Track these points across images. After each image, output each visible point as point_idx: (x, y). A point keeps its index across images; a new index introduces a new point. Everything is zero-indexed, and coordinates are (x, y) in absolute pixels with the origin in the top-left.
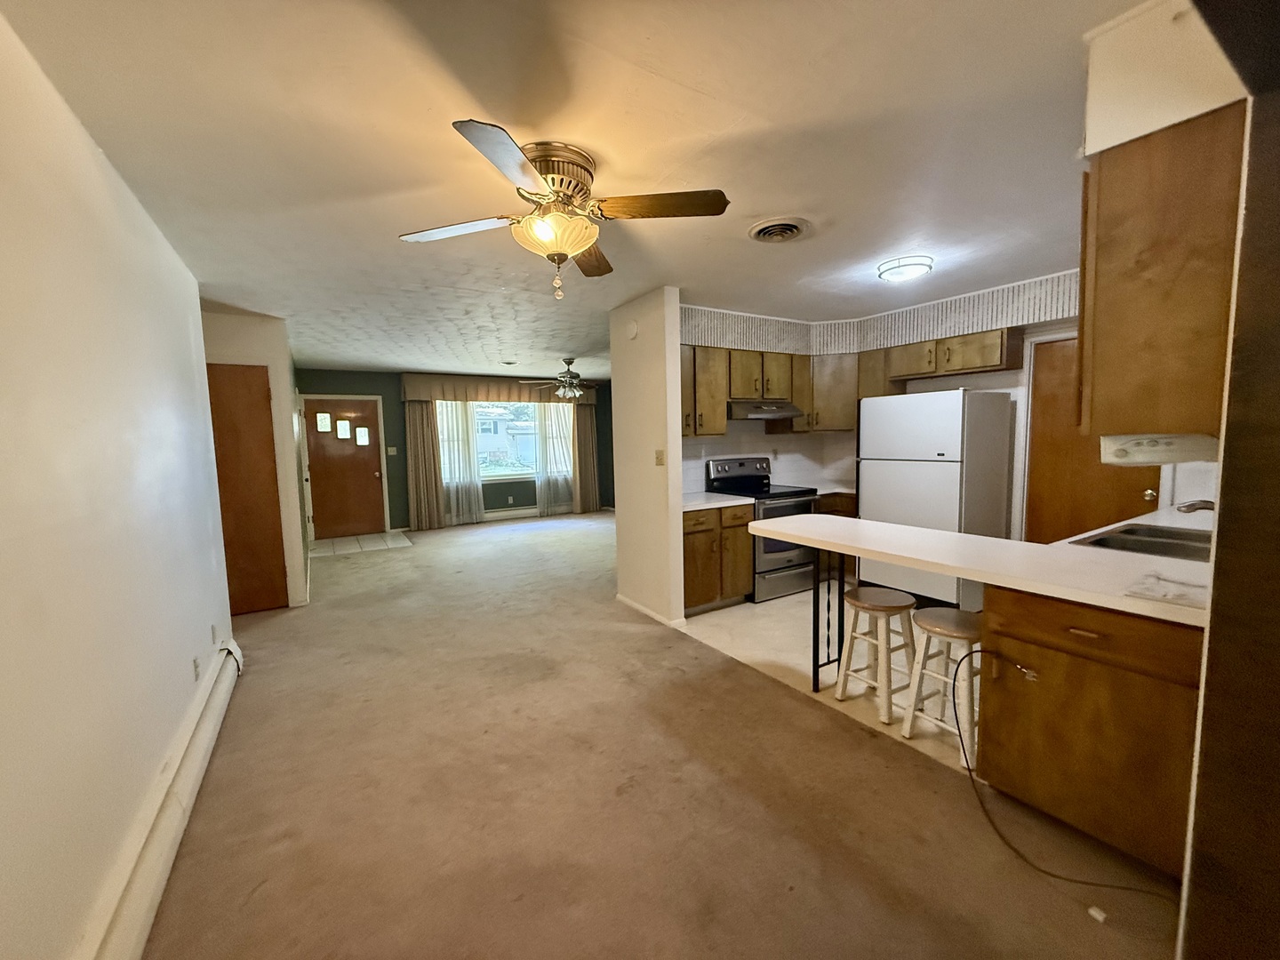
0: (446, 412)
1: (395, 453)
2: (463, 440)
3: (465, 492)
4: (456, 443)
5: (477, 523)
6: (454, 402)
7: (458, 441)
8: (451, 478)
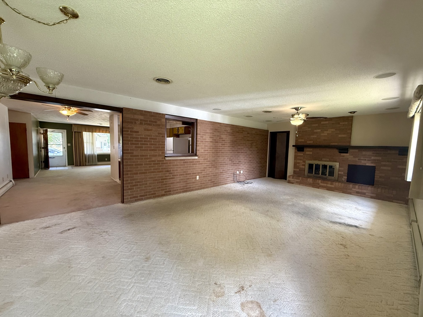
0: (86, 135)
1: (70, 145)
2: (91, 143)
3: (91, 157)
4: (89, 143)
5: (95, 165)
6: (89, 133)
7: (90, 143)
8: (87, 153)
